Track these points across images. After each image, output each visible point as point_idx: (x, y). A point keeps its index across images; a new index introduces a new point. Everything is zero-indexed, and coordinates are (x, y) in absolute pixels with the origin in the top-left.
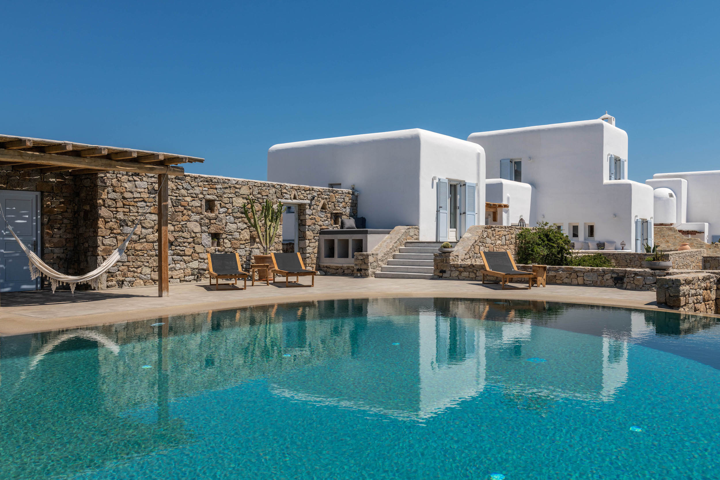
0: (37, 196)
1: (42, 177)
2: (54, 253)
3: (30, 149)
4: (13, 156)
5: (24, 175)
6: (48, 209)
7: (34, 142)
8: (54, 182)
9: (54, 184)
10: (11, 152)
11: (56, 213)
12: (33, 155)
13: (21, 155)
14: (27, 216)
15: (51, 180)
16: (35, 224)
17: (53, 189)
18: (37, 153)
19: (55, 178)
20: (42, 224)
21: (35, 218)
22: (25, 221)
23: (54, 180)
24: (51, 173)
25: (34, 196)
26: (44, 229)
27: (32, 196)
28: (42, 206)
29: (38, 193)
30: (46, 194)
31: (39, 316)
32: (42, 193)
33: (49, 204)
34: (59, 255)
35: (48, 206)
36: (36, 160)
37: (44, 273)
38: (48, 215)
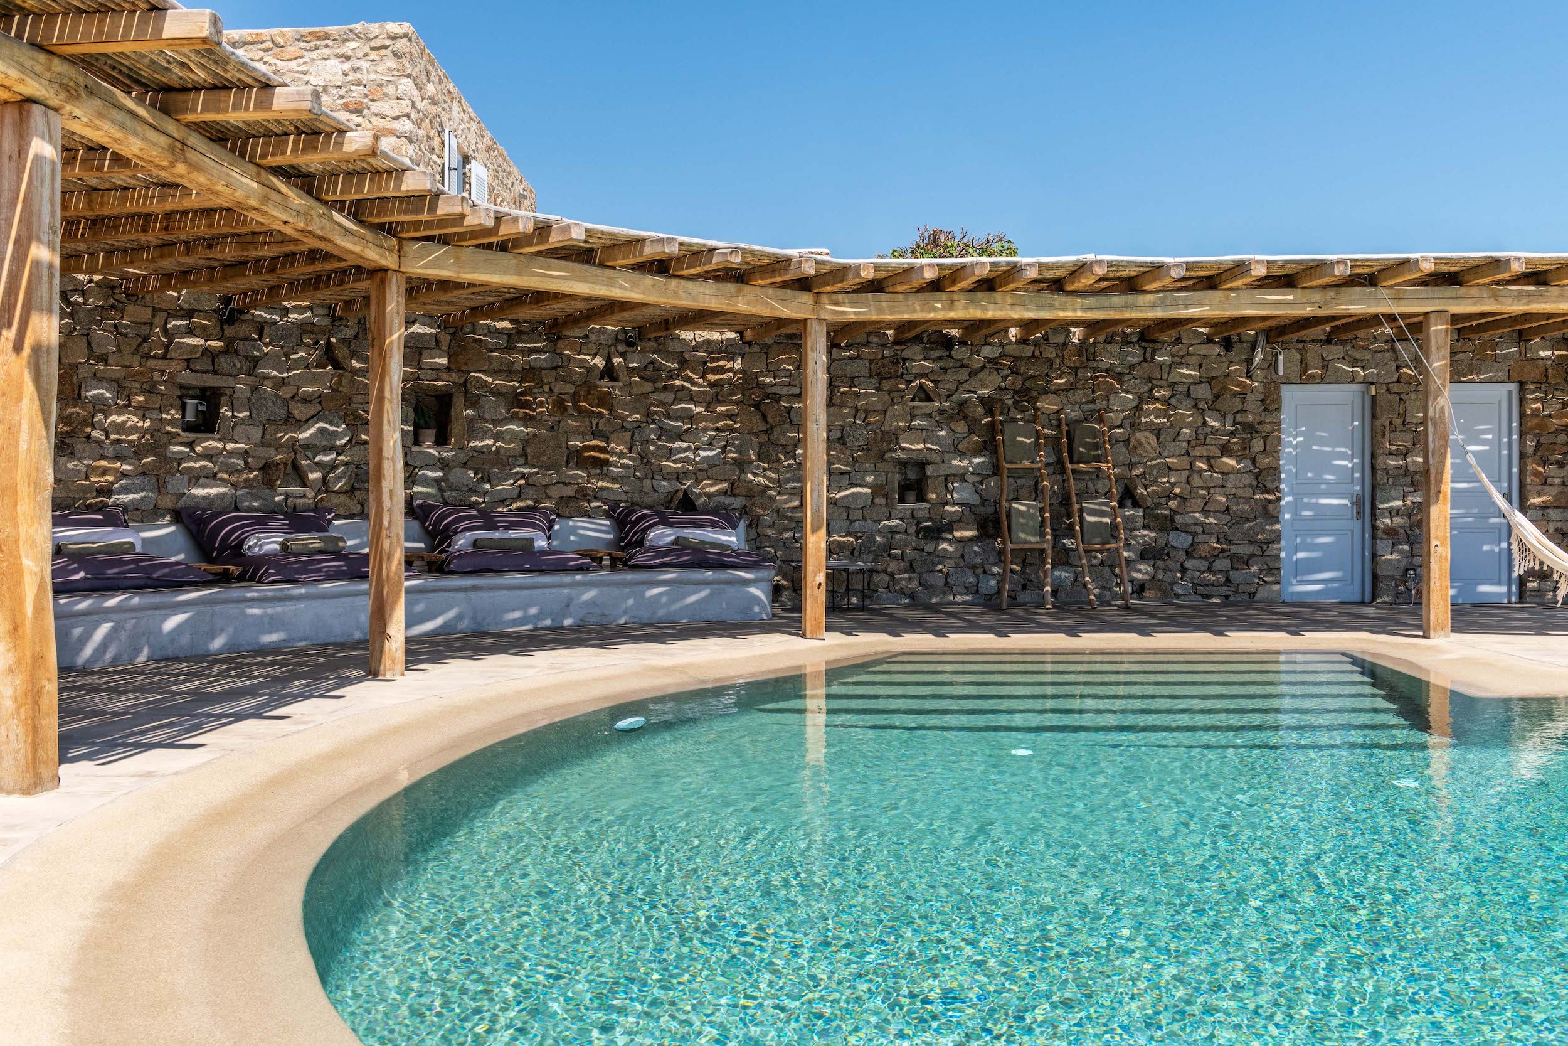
0: (1510, 392)
1: (1523, 349)
2: (1548, 521)
3: (1516, 280)
4: (1478, 300)
5: (1484, 348)
6: (1535, 421)
7: (1528, 262)
8: (1548, 358)
9: (1549, 363)
10: (1474, 291)
11: (1553, 429)
12: (1520, 295)
13: (1495, 297)
14: (1490, 437)
15: (1543, 354)
16: (1506, 452)
17: (1546, 376)
18: (1532, 288)
19: (1552, 349)
20: (1522, 455)
21: (1506, 440)
22: (1487, 448)
23: (1549, 353)
24: (1543, 338)
25: (1505, 394)
26: (1526, 465)
27: (1502, 393)
28: (1522, 415)
29: (1513, 387)
30: (1532, 387)
31: (1547, 659)
32: (1522, 384)
33: (1538, 409)
34: (1560, 525)
35: (1536, 413)
36: (1527, 304)
37: (1547, 562)
38: (1535, 435)
